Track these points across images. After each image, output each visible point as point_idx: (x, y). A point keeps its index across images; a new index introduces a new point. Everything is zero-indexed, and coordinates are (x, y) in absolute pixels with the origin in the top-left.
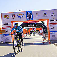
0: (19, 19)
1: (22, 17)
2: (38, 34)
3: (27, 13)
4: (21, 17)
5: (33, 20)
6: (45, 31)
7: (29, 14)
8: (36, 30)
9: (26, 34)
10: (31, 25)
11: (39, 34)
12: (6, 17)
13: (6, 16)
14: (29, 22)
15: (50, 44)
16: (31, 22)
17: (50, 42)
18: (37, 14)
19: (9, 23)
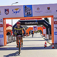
0: (14, 15)
1: (18, 12)
6: (49, 32)
8: (37, 30)
11: (42, 35)
14: (28, 19)
15: (53, 48)
16: (31, 19)
17: (53, 46)
19: (1, 20)
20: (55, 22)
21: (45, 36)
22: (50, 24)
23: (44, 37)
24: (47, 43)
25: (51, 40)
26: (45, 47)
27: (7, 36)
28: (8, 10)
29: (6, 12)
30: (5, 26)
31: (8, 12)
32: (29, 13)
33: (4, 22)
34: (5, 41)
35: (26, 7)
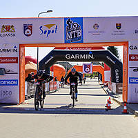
2: (97, 83)
3: (68, 21)
7: (73, 25)
8: (91, 72)
11: (101, 83)
12: (8, 30)
13: (8, 28)
14: (73, 48)
15: (125, 113)
17: (125, 108)
19: (15, 47)
20: (131, 56)
21: (107, 86)
22: (119, 59)
23: (106, 89)
24: (112, 101)
25: (121, 96)
26: (108, 110)
27: (26, 83)
28: (31, 27)
29: (26, 31)
30: (23, 61)
31: (31, 30)
32: (76, 34)
34: (22, 93)
35: (69, 21)
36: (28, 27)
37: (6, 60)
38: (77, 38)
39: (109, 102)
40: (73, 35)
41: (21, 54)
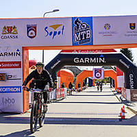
1: (59, 33)
2: (109, 90)
4: (55, 33)
5: (92, 44)
6: (132, 83)
7: (81, 26)
9: (71, 86)
10: (87, 60)
11: (114, 89)
12: (10, 32)
13: (10, 29)
14: (82, 51)
18: (107, 26)
19: (18, 50)
21: (121, 93)
22: (134, 63)
23: (119, 96)
24: (126, 110)
25: (136, 103)
26: (122, 120)
28: (35, 28)
30: (27, 65)
31: (35, 32)
32: (85, 35)
33: (25, 57)
34: (26, 101)
35: (77, 21)
36: (31, 29)
37: (8, 65)
38: (86, 40)
39: (123, 111)
40: (81, 36)
41: (25, 58)
